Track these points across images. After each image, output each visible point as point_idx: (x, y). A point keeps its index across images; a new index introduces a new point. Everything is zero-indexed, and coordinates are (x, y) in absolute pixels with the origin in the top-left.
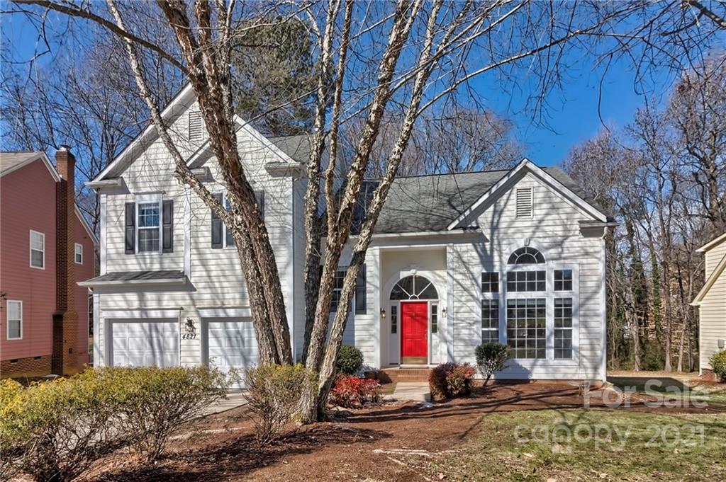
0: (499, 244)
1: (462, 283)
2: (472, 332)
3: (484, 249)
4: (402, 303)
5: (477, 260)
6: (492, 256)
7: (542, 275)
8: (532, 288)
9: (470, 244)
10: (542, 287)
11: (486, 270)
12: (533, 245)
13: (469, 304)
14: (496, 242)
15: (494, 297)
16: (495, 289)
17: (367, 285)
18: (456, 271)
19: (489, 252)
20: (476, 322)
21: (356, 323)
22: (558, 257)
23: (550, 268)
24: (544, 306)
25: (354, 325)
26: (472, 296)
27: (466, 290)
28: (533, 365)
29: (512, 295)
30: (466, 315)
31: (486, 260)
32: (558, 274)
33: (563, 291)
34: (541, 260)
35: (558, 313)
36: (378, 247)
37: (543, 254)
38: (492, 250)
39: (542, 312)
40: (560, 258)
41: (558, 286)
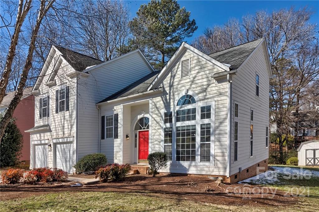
0: (173, 95)
1: (156, 119)
2: (160, 146)
3: (166, 99)
4: (139, 132)
5: (163, 106)
6: (170, 102)
7: (194, 110)
8: (189, 119)
9: (160, 97)
10: (194, 118)
11: (167, 111)
12: (190, 93)
13: (159, 131)
14: (172, 94)
15: (170, 126)
16: (171, 121)
17: (119, 124)
18: (154, 113)
19: (168, 100)
20: (162, 141)
21: (115, 143)
22: (203, 98)
23: (198, 105)
24: (195, 129)
25: (114, 144)
26: (160, 126)
27: (158, 123)
28: (190, 166)
29: (179, 124)
30: (158, 137)
31: (167, 105)
32: (203, 109)
33: (206, 119)
34: (194, 101)
35: (202, 133)
36: (122, 105)
37: (195, 98)
38: (170, 99)
39: (194, 133)
40: (205, 99)
41: (203, 117)
